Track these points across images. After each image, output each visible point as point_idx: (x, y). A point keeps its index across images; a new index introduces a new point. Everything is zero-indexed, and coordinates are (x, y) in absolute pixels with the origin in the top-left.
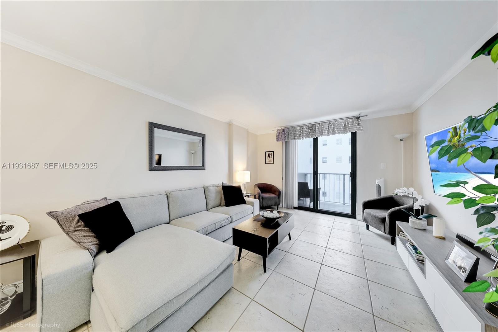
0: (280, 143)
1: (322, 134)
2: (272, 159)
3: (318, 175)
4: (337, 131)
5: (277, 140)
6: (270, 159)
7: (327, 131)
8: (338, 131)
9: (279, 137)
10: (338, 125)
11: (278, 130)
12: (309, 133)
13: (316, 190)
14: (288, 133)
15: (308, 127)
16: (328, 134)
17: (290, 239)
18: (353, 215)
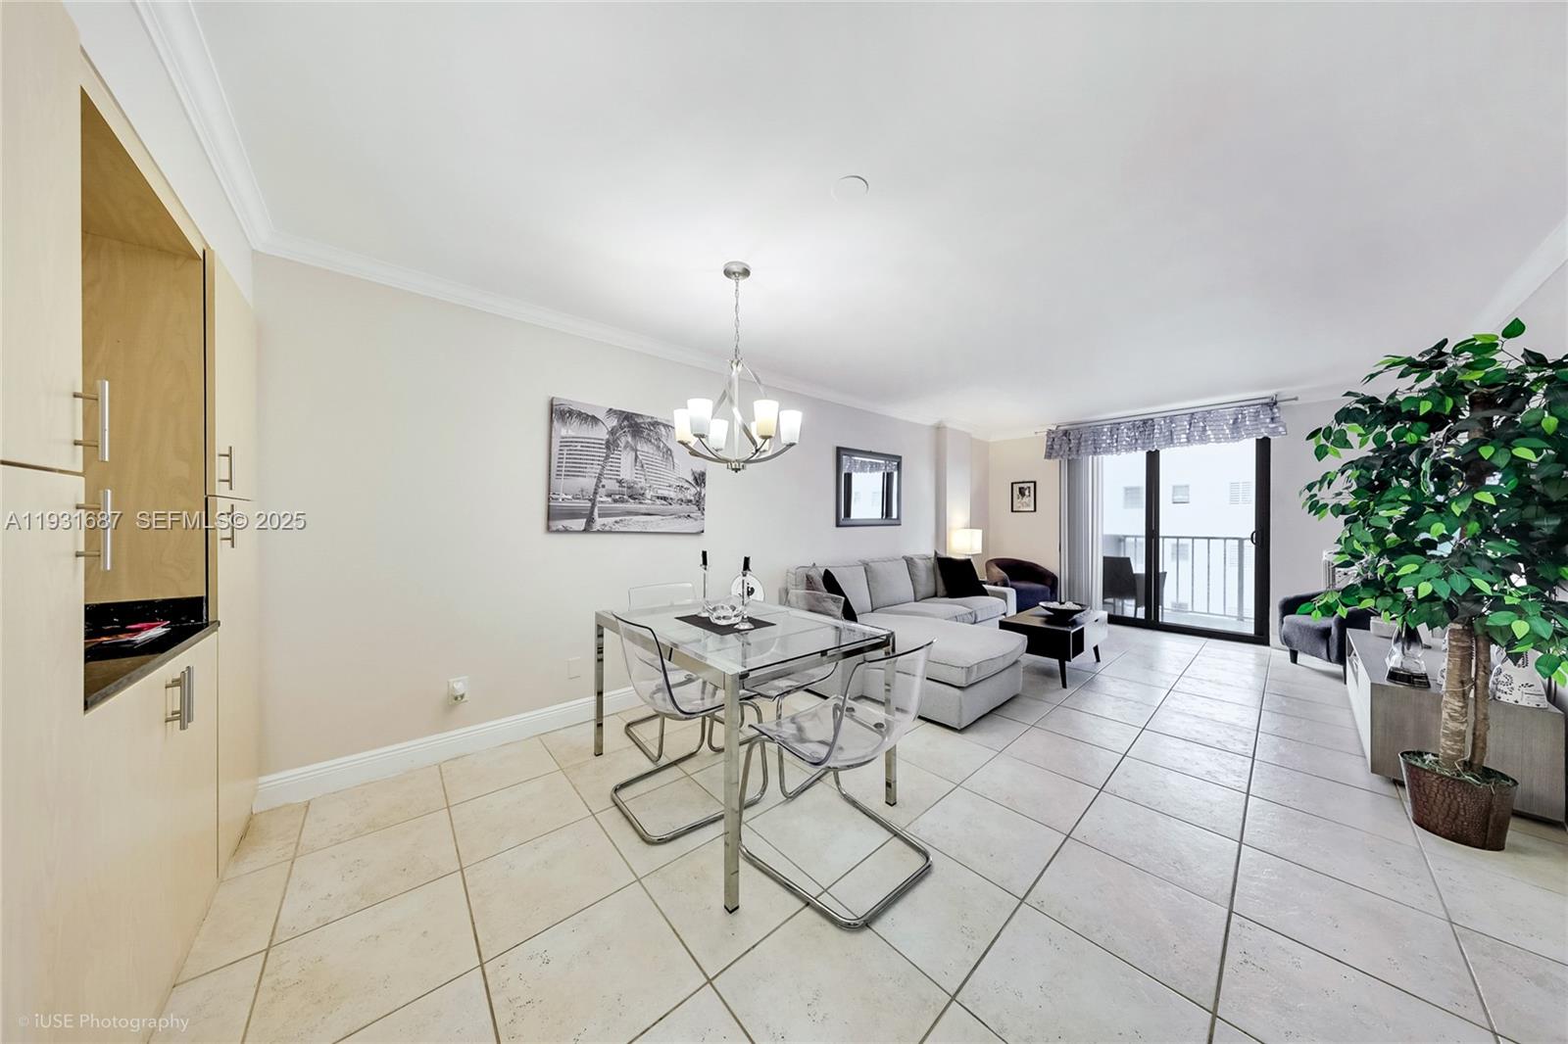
0: (1054, 463)
1: (1172, 442)
2: (1030, 501)
3: (1161, 540)
4: (1212, 436)
5: (1048, 456)
6: (1025, 499)
7: (1184, 436)
8: (1215, 435)
9: (1052, 448)
10: (1214, 421)
11: (1050, 432)
12: (1136, 440)
13: (1154, 578)
14: (1080, 439)
15: (1134, 425)
16: (1188, 441)
17: (1098, 660)
18: (1261, 637)
